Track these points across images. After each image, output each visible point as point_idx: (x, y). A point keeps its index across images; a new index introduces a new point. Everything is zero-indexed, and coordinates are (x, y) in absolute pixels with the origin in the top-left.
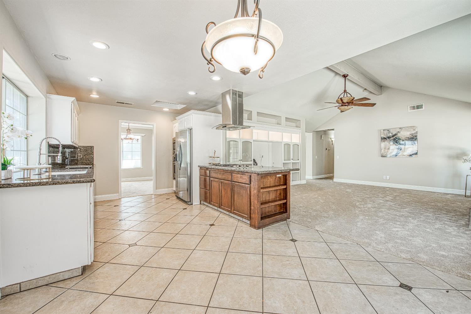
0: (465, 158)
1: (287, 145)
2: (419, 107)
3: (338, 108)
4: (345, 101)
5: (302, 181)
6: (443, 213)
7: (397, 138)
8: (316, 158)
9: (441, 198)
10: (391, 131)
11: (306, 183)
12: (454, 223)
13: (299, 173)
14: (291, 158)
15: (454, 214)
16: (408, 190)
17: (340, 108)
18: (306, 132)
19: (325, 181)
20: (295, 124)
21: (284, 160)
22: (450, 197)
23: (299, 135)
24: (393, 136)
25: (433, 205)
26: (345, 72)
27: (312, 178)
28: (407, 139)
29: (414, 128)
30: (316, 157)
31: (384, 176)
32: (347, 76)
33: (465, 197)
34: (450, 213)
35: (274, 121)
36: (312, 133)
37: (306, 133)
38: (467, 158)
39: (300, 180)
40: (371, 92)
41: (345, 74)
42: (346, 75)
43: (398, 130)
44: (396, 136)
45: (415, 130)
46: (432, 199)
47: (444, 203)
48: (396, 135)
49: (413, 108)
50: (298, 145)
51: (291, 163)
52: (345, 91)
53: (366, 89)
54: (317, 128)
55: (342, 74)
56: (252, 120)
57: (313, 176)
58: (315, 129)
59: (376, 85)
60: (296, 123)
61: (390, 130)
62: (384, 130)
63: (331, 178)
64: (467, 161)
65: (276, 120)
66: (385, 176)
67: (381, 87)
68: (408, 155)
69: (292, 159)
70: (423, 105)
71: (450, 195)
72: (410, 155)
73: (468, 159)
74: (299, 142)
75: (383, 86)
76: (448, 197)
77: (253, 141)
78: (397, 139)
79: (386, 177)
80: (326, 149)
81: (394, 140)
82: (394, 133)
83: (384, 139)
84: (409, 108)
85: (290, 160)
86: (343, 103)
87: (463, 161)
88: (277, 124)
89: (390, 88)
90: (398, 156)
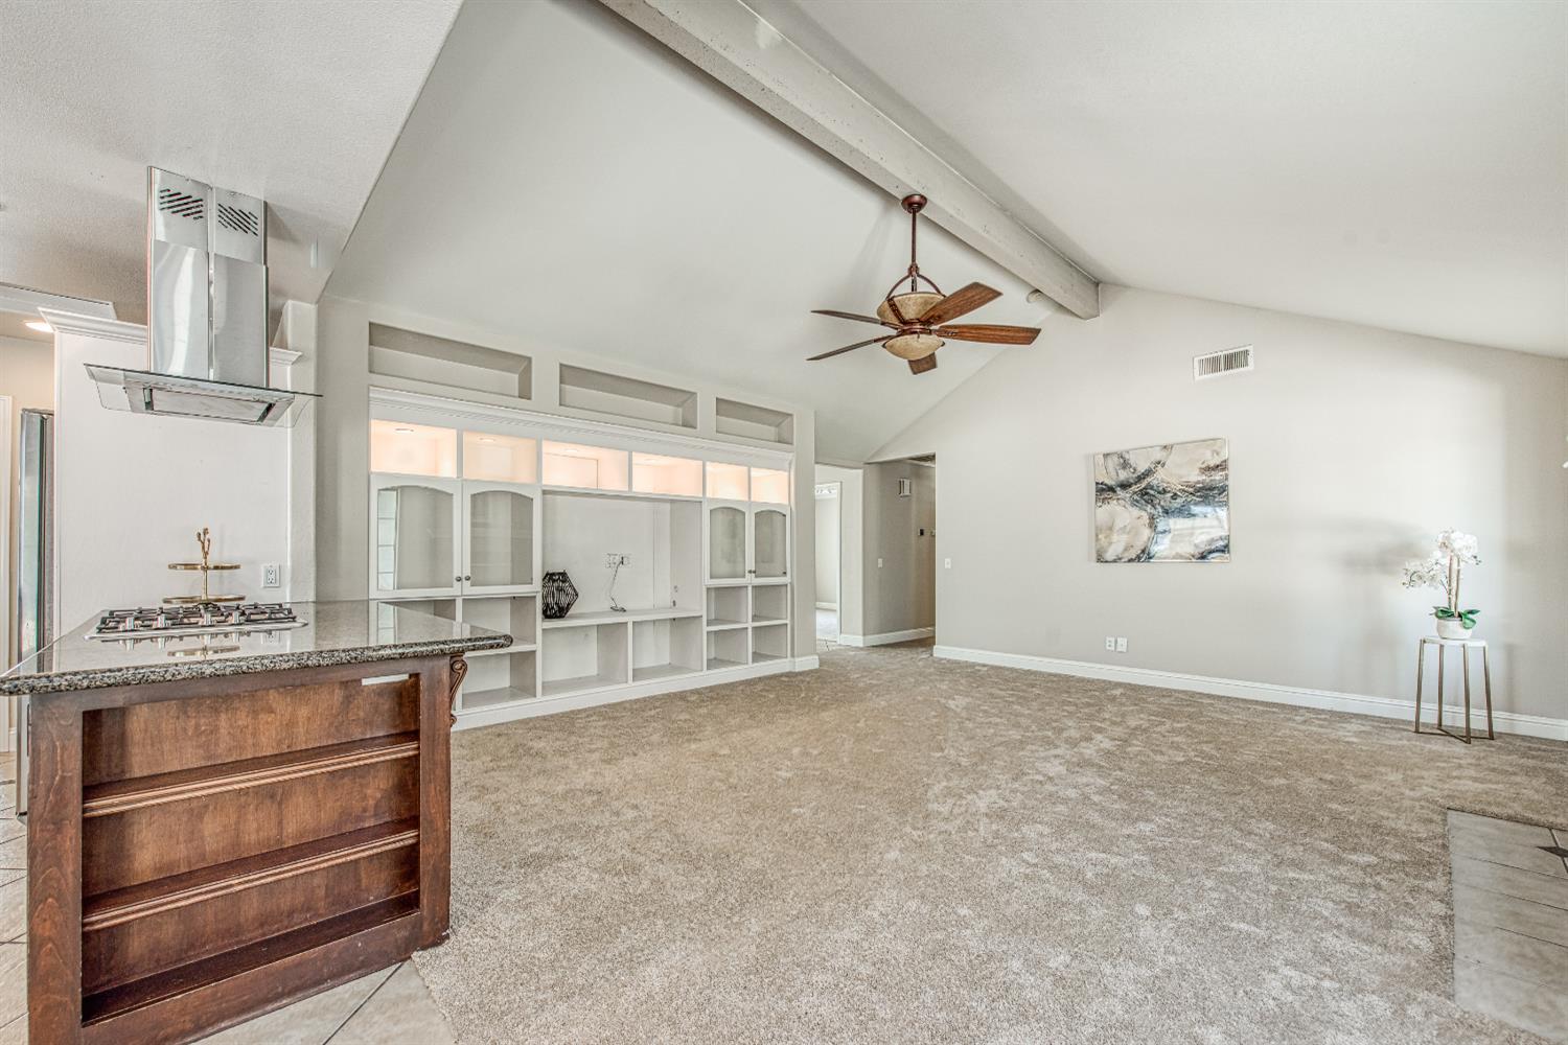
0: (1412, 565)
1: (731, 514)
2: (1233, 361)
3: (884, 346)
4: (910, 313)
5: (797, 660)
6: (1321, 853)
7: (1152, 488)
8: (880, 565)
9: (1318, 742)
10: (1132, 458)
11: (817, 666)
12: (1369, 941)
13: (789, 626)
14: (747, 569)
15: (1373, 859)
16: (1192, 698)
17: (891, 346)
18: (817, 463)
19: (904, 655)
20: (773, 429)
21: (711, 577)
22: (1358, 734)
23: (786, 474)
24: (1140, 479)
25: (1279, 790)
26: (915, 185)
27: (861, 645)
28: (1191, 490)
29: (1215, 448)
30: (880, 561)
31: (1108, 639)
32: (921, 205)
33: (1417, 732)
34: (1354, 850)
35: (668, 410)
36: (860, 471)
37: (816, 466)
38: (1420, 568)
39: (793, 656)
40: (1061, 307)
41: (911, 196)
42: (917, 198)
43: (1159, 455)
44: (1149, 479)
45: (1218, 454)
46: (1279, 748)
47: (1329, 777)
48: (1148, 473)
49: (1213, 364)
50: (784, 516)
51: (750, 588)
52: (913, 269)
53: (1037, 291)
54: (878, 453)
55: (900, 195)
56: (529, 399)
57: (864, 635)
58: (873, 456)
59: (1074, 274)
60: (778, 426)
61: (1127, 457)
62: (1106, 456)
63: (927, 642)
64: (1420, 578)
65: (680, 410)
66: (1113, 640)
67: (1095, 285)
68: (1193, 556)
69: (750, 572)
70: (1251, 353)
71: (1354, 726)
72: (1203, 557)
73: (1423, 571)
74: (786, 502)
75: (1106, 283)
76: (1348, 732)
77: (545, 492)
78: (1152, 492)
79: (1116, 642)
80: (922, 533)
81: (1144, 493)
82: (1141, 469)
83: (1104, 491)
84: (1196, 364)
85: (744, 576)
86: (905, 322)
87: (1406, 579)
88: (684, 425)
89: (1130, 287)
90: (1160, 558)
